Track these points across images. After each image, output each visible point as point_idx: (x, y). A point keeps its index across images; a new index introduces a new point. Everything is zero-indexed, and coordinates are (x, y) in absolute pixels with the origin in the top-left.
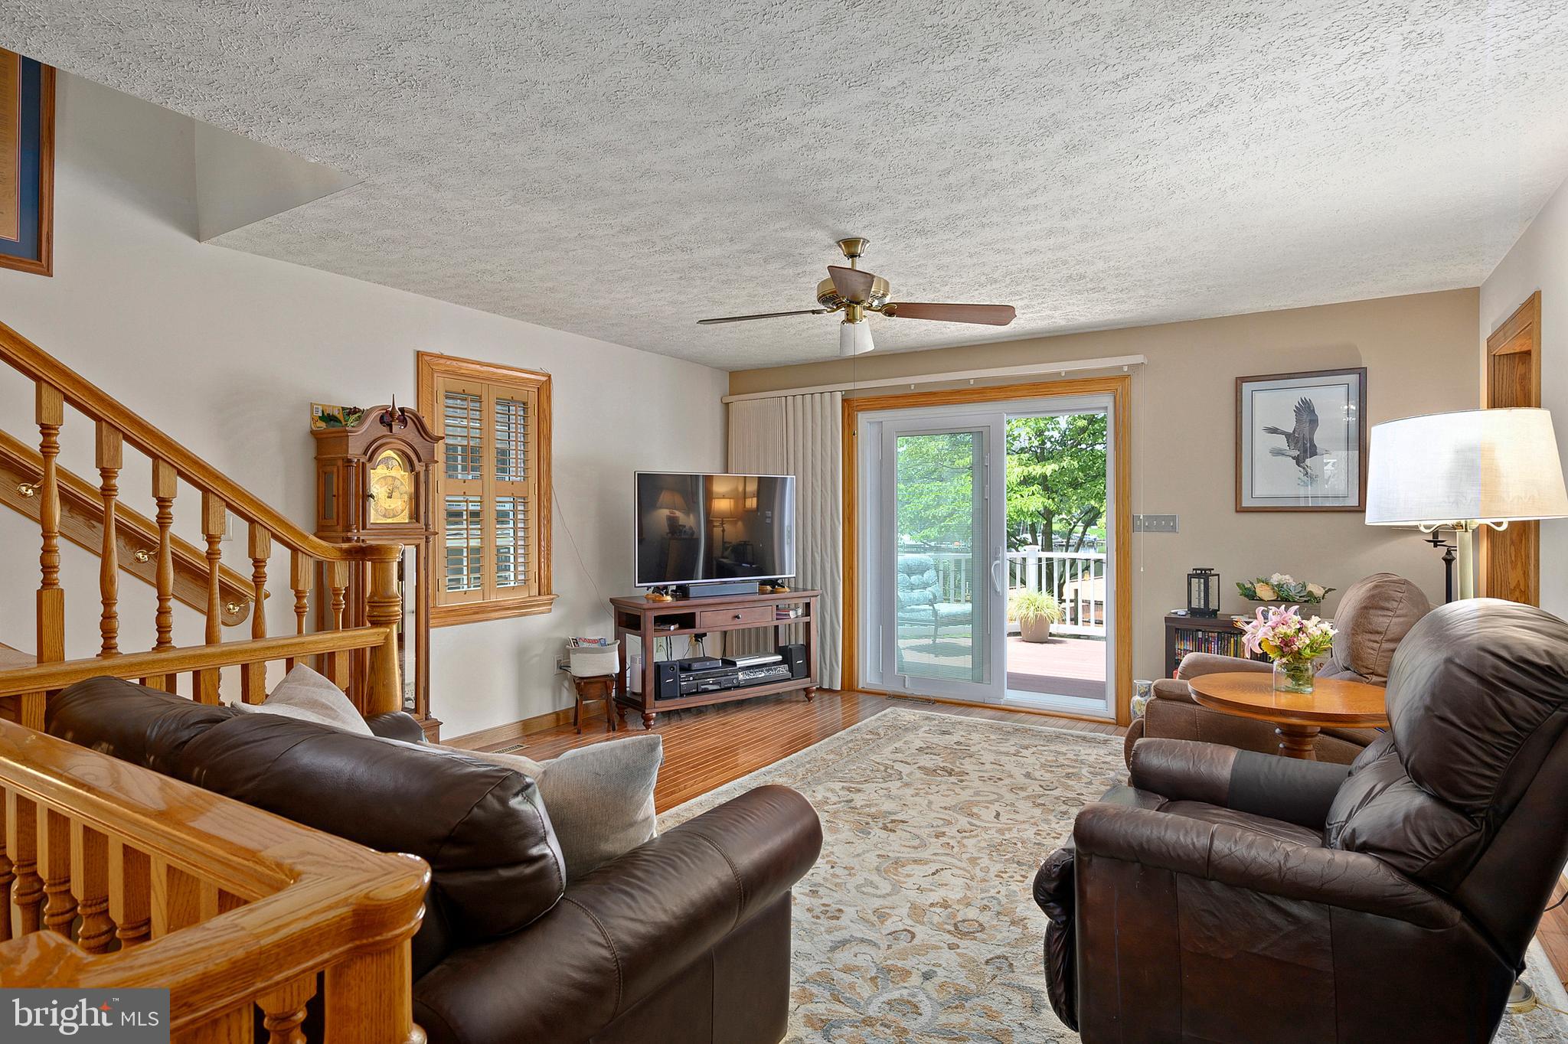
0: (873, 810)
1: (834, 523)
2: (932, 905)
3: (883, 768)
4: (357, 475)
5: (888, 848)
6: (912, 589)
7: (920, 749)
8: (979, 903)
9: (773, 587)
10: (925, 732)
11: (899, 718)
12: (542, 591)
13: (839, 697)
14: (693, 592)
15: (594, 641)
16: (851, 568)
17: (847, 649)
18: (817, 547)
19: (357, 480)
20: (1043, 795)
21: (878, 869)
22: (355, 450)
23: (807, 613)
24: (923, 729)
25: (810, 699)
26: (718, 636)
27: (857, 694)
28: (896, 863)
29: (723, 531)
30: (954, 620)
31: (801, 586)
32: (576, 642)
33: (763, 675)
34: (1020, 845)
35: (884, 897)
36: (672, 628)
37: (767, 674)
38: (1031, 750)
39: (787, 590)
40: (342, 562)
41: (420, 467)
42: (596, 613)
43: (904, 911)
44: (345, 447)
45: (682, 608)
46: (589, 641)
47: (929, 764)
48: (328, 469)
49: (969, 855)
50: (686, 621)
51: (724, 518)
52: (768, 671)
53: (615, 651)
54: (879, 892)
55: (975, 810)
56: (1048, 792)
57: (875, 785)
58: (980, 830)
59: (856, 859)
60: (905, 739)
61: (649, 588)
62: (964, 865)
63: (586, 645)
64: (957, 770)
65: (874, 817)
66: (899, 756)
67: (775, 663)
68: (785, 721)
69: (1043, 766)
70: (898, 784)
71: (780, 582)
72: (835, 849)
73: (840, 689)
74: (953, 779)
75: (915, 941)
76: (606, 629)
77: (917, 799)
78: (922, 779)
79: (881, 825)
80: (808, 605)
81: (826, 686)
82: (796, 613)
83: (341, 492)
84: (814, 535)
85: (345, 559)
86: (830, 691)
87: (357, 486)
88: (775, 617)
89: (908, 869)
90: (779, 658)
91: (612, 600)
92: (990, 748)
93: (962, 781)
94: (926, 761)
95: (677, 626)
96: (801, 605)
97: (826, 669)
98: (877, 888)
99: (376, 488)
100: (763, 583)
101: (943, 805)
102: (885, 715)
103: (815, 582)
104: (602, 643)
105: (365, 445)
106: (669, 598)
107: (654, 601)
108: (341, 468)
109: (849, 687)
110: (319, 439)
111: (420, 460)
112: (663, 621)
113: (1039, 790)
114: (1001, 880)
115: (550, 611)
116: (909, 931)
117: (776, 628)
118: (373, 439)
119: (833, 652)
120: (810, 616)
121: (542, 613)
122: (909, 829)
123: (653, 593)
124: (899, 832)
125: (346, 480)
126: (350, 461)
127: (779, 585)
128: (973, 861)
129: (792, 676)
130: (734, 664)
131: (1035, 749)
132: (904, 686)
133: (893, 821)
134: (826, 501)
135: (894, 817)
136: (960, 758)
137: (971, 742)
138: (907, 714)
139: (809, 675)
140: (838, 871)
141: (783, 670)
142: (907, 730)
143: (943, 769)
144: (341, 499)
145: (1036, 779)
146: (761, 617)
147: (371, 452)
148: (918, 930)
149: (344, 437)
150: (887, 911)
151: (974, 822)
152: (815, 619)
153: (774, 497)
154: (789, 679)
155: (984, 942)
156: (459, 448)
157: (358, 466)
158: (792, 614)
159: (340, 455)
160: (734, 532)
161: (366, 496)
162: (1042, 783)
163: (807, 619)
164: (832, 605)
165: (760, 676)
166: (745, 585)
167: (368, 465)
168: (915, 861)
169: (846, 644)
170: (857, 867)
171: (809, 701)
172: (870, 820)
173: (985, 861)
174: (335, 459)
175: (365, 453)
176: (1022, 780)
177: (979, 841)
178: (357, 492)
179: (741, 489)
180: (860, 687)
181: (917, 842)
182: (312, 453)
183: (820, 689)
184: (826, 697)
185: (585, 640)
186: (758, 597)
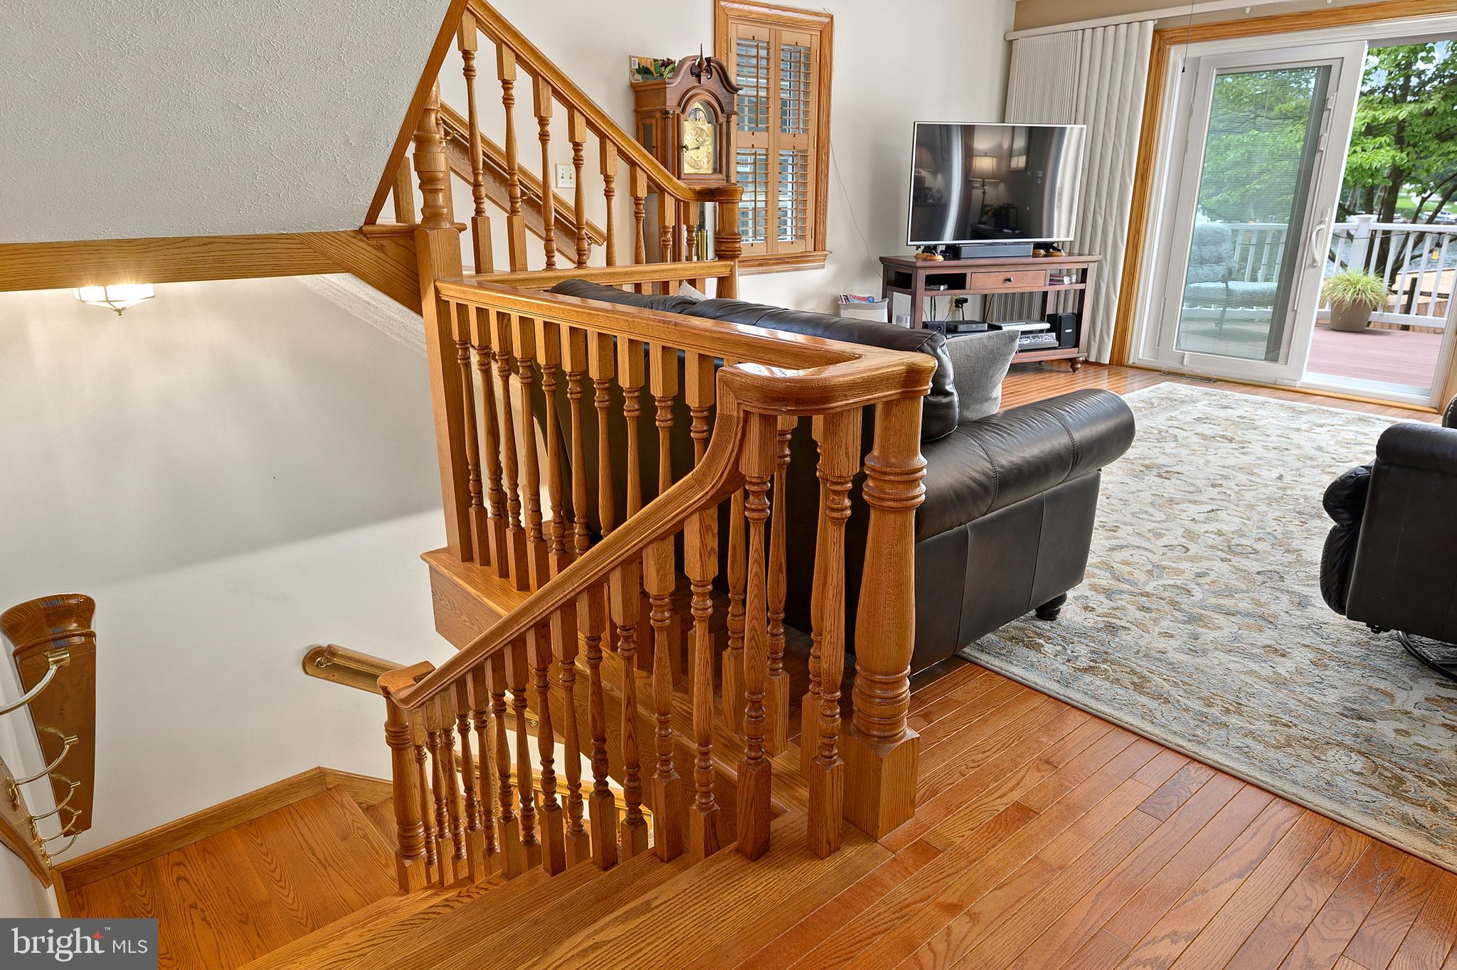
0: (1147, 462)
1: (1125, 181)
2: (1206, 532)
3: (1156, 432)
4: (673, 127)
5: (1164, 490)
6: (1201, 263)
7: (1199, 419)
8: (1254, 535)
9: (1047, 251)
10: (1204, 405)
11: (1175, 392)
12: (817, 247)
13: (1107, 371)
14: (964, 253)
15: (864, 299)
16: (1138, 232)
17: (1121, 322)
18: (1101, 208)
19: (673, 132)
20: (1333, 466)
21: (1152, 504)
22: (671, 101)
23: (1083, 280)
24: (1201, 403)
25: (1075, 370)
26: (978, 300)
27: (1126, 369)
28: (1171, 501)
29: (984, 193)
30: (1251, 300)
31: (1076, 251)
32: (847, 298)
33: (1028, 342)
34: (1302, 500)
35: (1159, 522)
36: (942, 288)
37: (1033, 341)
38: (1325, 429)
39: (1064, 254)
40: (695, 203)
41: (722, 119)
42: (865, 270)
43: (1180, 532)
44: (662, 99)
45: (952, 267)
46: (859, 298)
47: (1210, 433)
48: (648, 121)
49: (1246, 503)
50: (957, 282)
51: (985, 178)
52: (1034, 338)
53: (884, 308)
54: (1153, 519)
55: (1255, 471)
56: (1339, 464)
57: (1148, 443)
58: (1259, 485)
59: (1130, 495)
60: (1182, 410)
61: (918, 247)
62: (1242, 509)
63: (856, 301)
64: (1238, 439)
65: (1148, 467)
66: (1175, 423)
67: (1041, 331)
68: (1049, 387)
69: (1337, 442)
70: (1174, 444)
71: (1055, 245)
72: (1110, 486)
73: (1107, 362)
74: (1233, 445)
75: (1189, 553)
76: (874, 287)
77: (1193, 458)
78: (1198, 443)
79: (1155, 473)
80: (1085, 271)
81: (1092, 359)
82: (1071, 280)
83: (659, 144)
84: (1098, 195)
85: (698, 200)
86: (1098, 364)
87: (673, 137)
88: (1048, 282)
89: (1183, 506)
90: (1047, 326)
91: (882, 259)
92: (1278, 423)
93: (1243, 448)
94: (1206, 429)
95: (946, 286)
96: (1074, 271)
97: (1095, 341)
98: (1152, 516)
99: (688, 139)
100: (1038, 246)
101: (1219, 464)
102: (1159, 388)
103: (1093, 248)
104: (870, 300)
105: (679, 97)
106: (940, 258)
107: (925, 260)
108: (659, 120)
109: (1119, 363)
110: (638, 92)
111: (723, 111)
112: (933, 281)
113: (1329, 461)
114: (1279, 523)
115: (823, 267)
116: (1184, 546)
117: (1045, 294)
118: (685, 91)
119: (1105, 324)
120: (1085, 282)
121: (817, 268)
122: (1184, 479)
123: (923, 252)
124: (1174, 481)
125: (664, 131)
126: (667, 113)
127: (1055, 249)
128: (1251, 507)
129: (1060, 345)
130: (1000, 328)
131: (1331, 428)
132: (1182, 363)
133: (1167, 472)
134: (1118, 156)
135: (1169, 469)
136: (1242, 429)
137: (1256, 417)
138: (1183, 389)
139: (1077, 345)
140: (1112, 501)
141: (1051, 339)
142: (1183, 402)
143: (1223, 437)
144: (659, 150)
145: (1328, 453)
146: (1033, 281)
147: (684, 103)
148: (1191, 546)
149: (661, 88)
150: (1163, 531)
151: (1254, 479)
152: (1090, 288)
153: (1048, 154)
154: (1055, 348)
155: (1257, 560)
156: (746, 99)
157: (674, 117)
158: (1066, 280)
159: (658, 107)
160: (996, 194)
161: (680, 147)
162: (1335, 456)
163: (1081, 286)
164: (1111, 272)
165: (1025, 343)
166: (1015, 247)
167: (682, 116)
168: (1190, 502)
169: (1121, 315)
170: (1132, 500)
171: (1074, 371)
172: (1144, 469)
173: (1263, 508)
174: (654, 111)
175: (679, 105)
176: (1312, 452)
177: (1258, 494)
178: (673, 143)
179: (1006, 145)
180: (1130, 362)
181: (1193, 489)
182: (631, 106)
183: (1086, 362)
184: (1091, 370)
185: (855, 297)
186: (1031, 260)
